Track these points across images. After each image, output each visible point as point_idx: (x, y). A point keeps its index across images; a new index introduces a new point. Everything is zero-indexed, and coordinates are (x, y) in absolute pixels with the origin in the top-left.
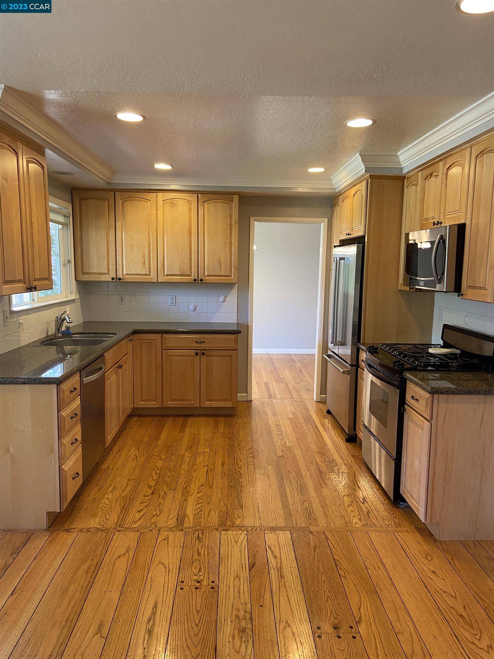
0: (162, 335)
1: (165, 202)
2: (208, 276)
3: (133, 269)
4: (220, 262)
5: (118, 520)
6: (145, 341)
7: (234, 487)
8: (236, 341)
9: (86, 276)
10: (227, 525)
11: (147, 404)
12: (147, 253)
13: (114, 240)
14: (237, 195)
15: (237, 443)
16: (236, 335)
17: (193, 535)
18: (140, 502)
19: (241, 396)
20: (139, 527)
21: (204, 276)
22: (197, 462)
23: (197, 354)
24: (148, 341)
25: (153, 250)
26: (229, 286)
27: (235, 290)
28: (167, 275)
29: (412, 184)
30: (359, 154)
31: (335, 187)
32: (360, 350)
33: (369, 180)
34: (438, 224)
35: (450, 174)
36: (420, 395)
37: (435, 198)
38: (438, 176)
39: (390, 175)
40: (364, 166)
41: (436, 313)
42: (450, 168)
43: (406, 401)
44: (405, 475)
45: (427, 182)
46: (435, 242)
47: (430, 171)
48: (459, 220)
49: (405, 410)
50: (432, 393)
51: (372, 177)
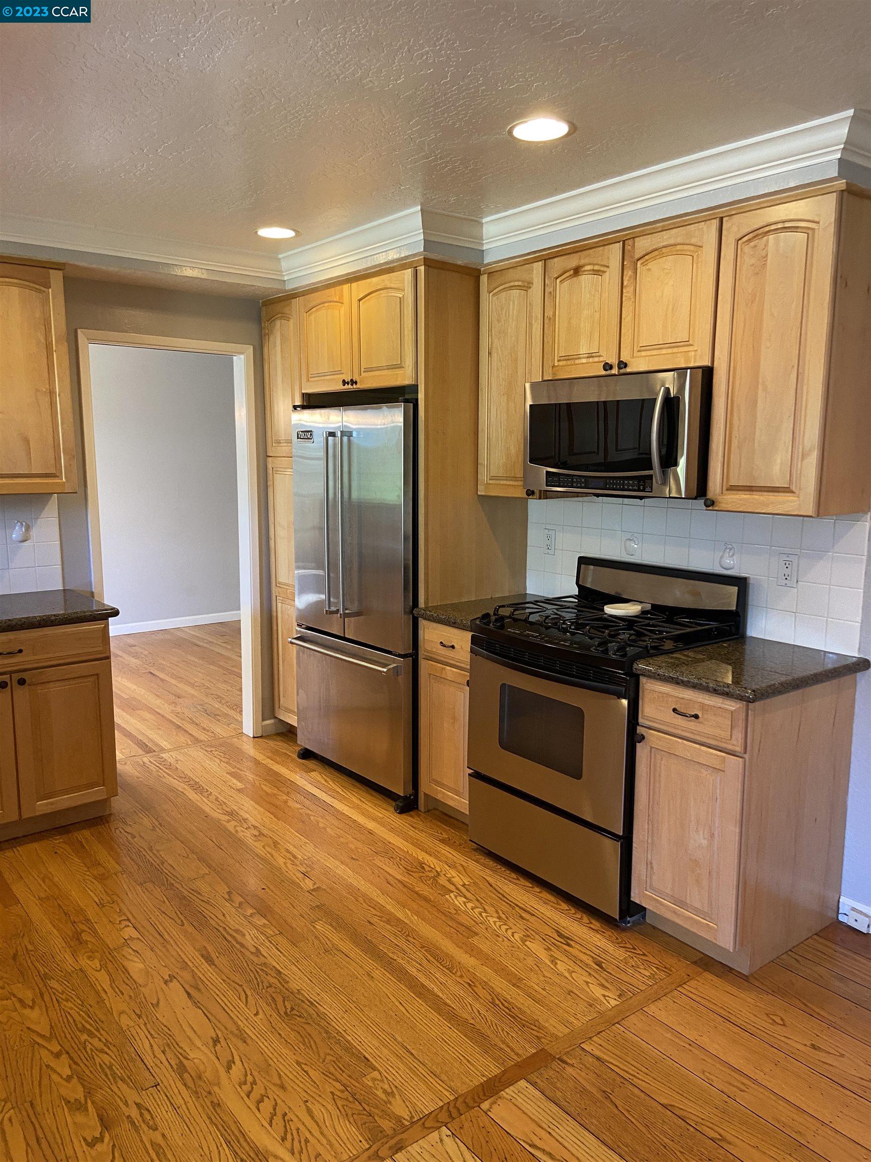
4: (27, 442)
7: (295, 1013)
10: (389, 1132)
14: (59, 272)
15: (188, 889)
16: (106, 622)
22: (134, 976)
23: (3, 685)
26: (36, 500)
27: (52, 510)
29: (507, 285)
30: (419, 208)
31: (286, 278)
32: (422, 623)
33: (422, 269)
34: (620, 368)
35: (649, 270)
36: (703, 707)
37: (597, 315)
38: (604, 272)
39: (459, 263)
40: (422, 237)
41: (535, 536)
42: (647, 257)
43: (641, 720)
44: (649, 864)
45: (566, 283)
46: (655, 400)
47: (573, 261)
48: (688, 360)
49: (643, 738)
50: (749, 701)
51: (428, 262)
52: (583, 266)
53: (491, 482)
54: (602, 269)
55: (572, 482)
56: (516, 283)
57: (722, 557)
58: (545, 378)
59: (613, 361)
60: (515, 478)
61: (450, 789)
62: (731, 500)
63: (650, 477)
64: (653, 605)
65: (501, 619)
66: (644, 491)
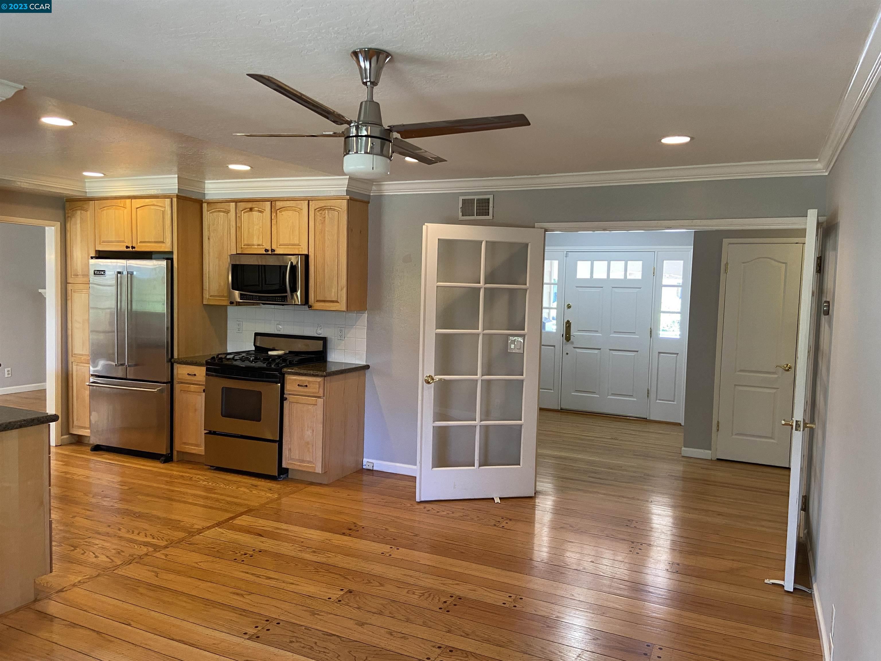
29: (217, 210)
30: (177, 176)
31: (87, 191)
32: (176, 366)
33: (175, 200)
34: (272, 252)
35: (282, 215)
36: (309, 382)
37: (261, 229)
38: (263, 212)
39: (193, 198)
40: (177, 187)
41: (231, 325)
42: (281, 209)
43: (285, 392)
44: (290, 450)
45: (246, 214)
46: (287, 266)
47: (250, 205)
48: (299, 251)
49: (286, 399)
50: (325, 376)
51: (178, 197)
52: (254, 208)
53: (210, 298)
54: (262, 210)
55: (253, 298)
56: (222, 210)
57: (317, 330)
58: (238, 253)
59: (269, 248)
60: (223, 296)
61: (192, 445)
62: (318, 306)
63: (286, 296)
64: (289, 351)
65: (221, 358)
66: (284, 302)
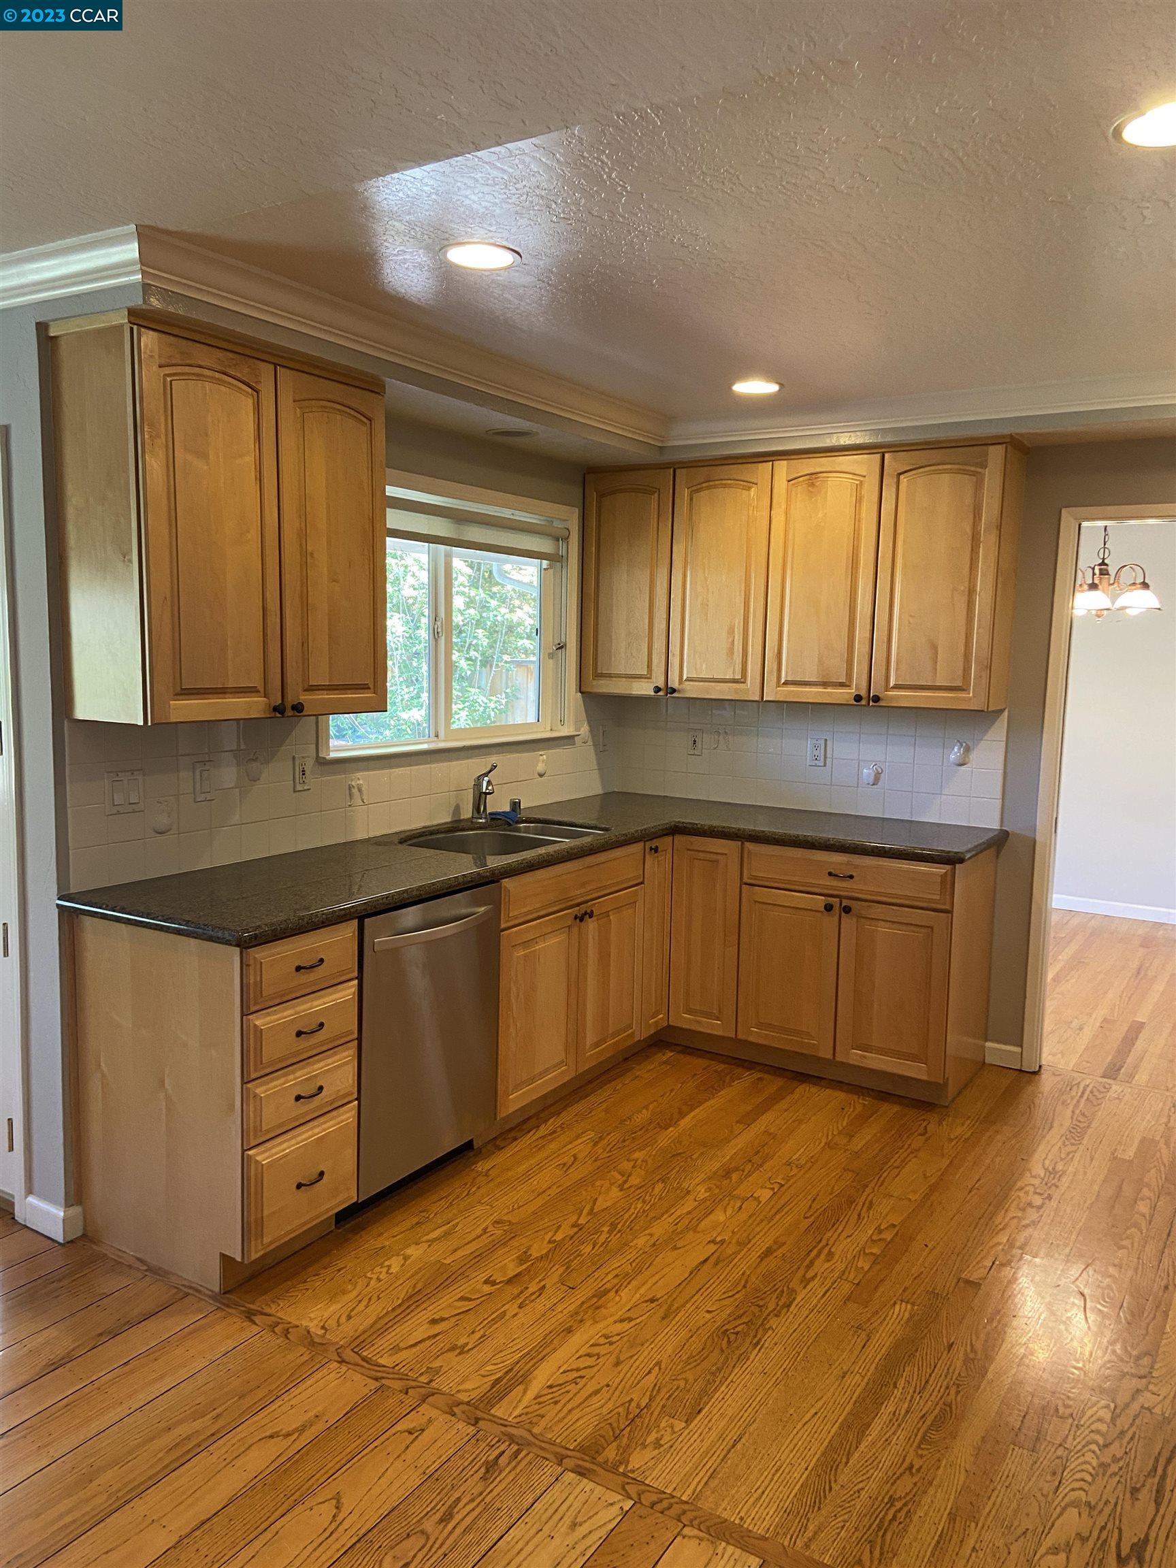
0: (743, 843)
1: (793, 484)
2: (897, 687)
3: (704, 666)
4: (934, 648)
5: (371, 1327)
6: (702, 855)
7: (733, 1337)
8: (948, 884)
9: (602, 682)
10: (600, 1459)
11: (699, 1022)
12: (739, 622)
13: (665, 591)
14: (1000, 446)
15: (869, 1198)
16: (948, 867)
17: (487, 1448)
18: (462, 1294)
19: (997, 1051)
20: (394, 1368)
21: (887, 688)
22: (703, 1223)
23: (829, 908)
24: (708, 856)
25: (754, 616)
26: (980, 718)
27: (999, 731)
28: (786, 683)
